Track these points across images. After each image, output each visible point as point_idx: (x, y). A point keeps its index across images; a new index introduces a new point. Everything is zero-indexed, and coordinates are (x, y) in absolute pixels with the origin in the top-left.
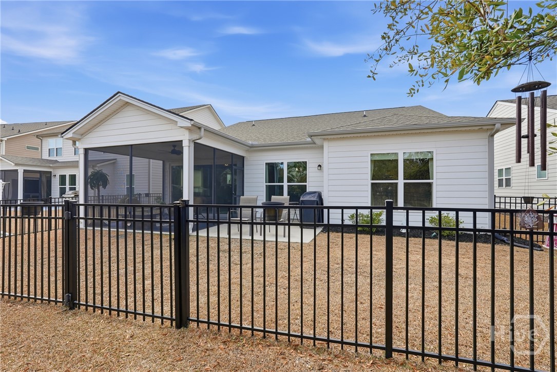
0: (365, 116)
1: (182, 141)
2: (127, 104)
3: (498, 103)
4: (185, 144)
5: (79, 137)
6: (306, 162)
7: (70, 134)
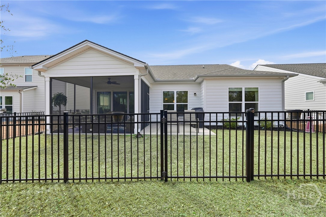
0: (204, 68)
1: (134, 76)
2: (91, 48)
3: (258, 66)
4: (136, 78)
5: (46, 69)
6: (187, 91)
7: (40, 67)
